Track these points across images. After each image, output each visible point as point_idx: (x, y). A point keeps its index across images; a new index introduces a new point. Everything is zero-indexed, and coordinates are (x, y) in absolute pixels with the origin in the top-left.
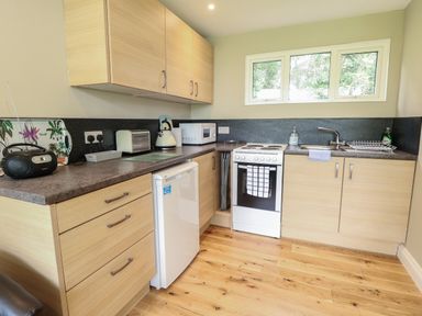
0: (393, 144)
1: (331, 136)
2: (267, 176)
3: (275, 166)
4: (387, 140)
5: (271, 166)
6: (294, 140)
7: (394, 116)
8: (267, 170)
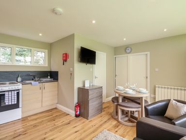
0: (51, 78)
1: (33, 77)
2: (16, 94)
3: (19, 90)
4: (49, 77)
5: (17, 90)
6: (19, 79)
7: (49, 70)
8: (16, 92)
